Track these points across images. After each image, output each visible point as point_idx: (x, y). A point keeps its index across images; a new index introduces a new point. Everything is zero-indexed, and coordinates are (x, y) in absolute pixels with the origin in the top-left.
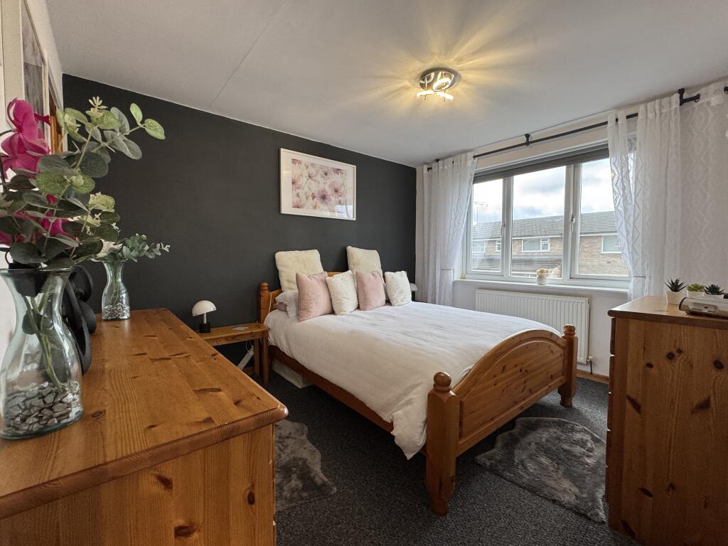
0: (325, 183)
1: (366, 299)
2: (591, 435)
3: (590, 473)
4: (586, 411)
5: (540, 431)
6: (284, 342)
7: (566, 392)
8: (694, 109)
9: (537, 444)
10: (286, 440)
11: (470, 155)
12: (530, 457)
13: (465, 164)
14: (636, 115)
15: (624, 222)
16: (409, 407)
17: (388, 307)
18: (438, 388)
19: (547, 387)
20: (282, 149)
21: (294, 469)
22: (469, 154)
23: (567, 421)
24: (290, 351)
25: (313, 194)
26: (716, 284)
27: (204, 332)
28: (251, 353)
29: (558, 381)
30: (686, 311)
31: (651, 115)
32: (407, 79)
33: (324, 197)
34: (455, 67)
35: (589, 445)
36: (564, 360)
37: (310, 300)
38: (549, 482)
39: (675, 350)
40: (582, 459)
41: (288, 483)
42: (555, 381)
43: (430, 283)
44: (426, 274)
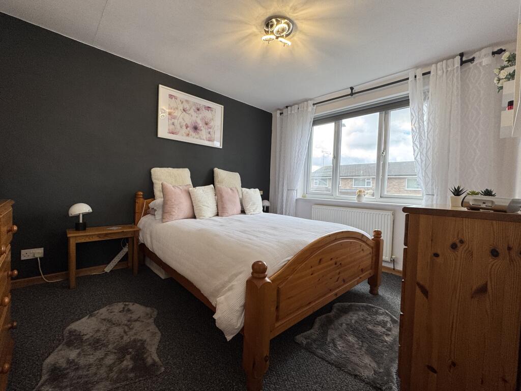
0: (197, 117)
1: (223, 208)
2: (391, 317)
3: (387, 349)
4: (388, 298)
5: (351, 314)
6: (149, 239)
7: (374, 282)
8: (470, 68)
9: (347, 324)
10: (134, 323)
11: (311, 103)
12: (341, 336)
13: (307, 110)
14: (429, 73)
15: (419, 153)
16: (229, 293)
17: (243, 216)
18: (256, 275)
19: (358, 278)
20: (160, 85)
21: (131, 350)
22: (309, 102)
23: (373, 305)
24: (152, 247)
25: (186, 124)
26: (489, 189)
27: (79, 230)
28: (125, 250)
29: (368, 273)
30: (467, 207)
31: (440, 72)
32: (254, 25)
33: (196, 128)
34: (291, 15)
35: (389, 325)
36: (372, 256)
37: (173, 205)
38: (354, 358)
39: (458, 241)
40: (381, 338)
41: (119, 364)
42: (365, 274)
43: (279, 201)
44: (277, 193)
